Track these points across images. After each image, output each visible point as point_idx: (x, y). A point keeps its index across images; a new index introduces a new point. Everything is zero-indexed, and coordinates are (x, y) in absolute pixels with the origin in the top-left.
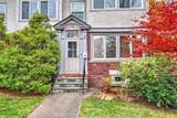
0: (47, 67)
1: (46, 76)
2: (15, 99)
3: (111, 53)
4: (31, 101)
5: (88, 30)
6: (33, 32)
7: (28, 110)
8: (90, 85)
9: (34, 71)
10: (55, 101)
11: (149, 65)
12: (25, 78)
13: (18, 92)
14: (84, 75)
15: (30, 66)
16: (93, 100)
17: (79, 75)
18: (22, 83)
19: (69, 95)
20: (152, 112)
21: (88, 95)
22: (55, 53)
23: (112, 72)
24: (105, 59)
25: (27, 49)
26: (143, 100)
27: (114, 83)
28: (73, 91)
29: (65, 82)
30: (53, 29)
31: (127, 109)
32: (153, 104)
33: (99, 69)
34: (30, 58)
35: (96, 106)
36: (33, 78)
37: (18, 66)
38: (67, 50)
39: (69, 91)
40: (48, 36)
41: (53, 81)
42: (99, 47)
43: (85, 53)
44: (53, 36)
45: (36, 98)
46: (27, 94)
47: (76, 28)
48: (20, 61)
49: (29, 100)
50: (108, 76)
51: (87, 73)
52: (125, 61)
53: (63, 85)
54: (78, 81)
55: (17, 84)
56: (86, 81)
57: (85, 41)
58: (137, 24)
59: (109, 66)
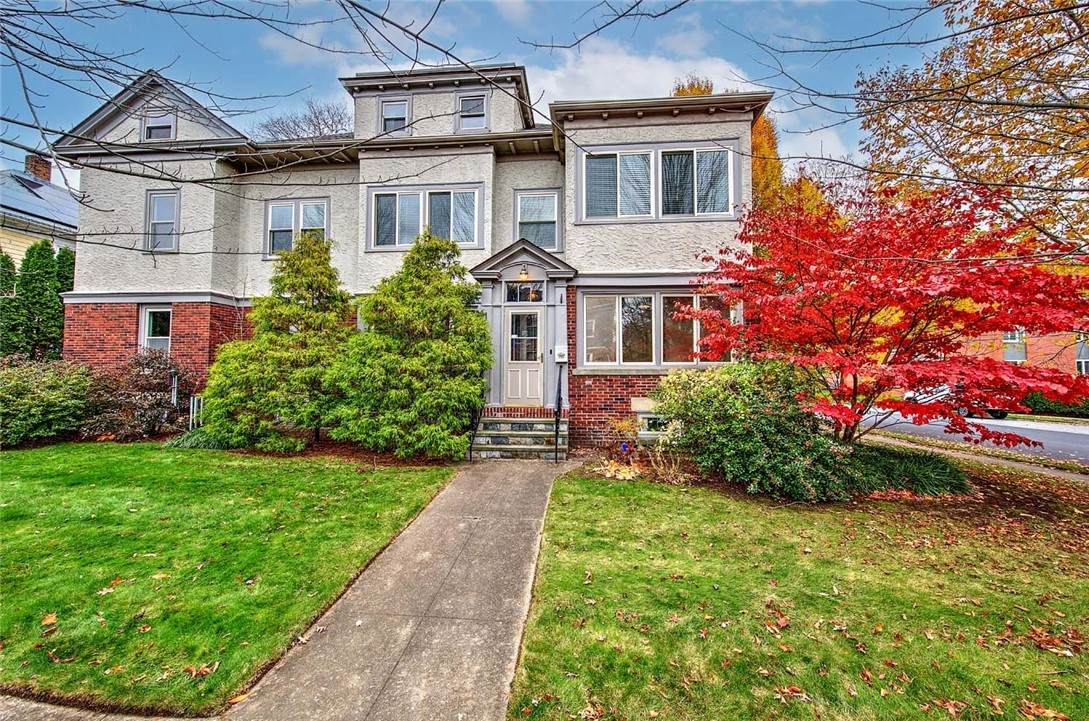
0: (459, 386)
1: (456, 412)
2: (381, 471)
3: (637, 342)
4: (426, 476)
5: (571, 282)
6: (419, 291)
7: (425, 496)
8: (577, 438)
9: (426, 399)
10: (484, 478)
11: (734, 387)
12: (404, 416)
13: (384, 453)
14: (558, 413)
15: (417, 384)
16: (582, 476)
17: (543, 412)
18: (395, 430)
19: (517, 466)
20: (732, 505)
21: (569, 466)
22: (481, 350)
23: (639, 404)
24: (619, 366)
25: (407, 337)
26: (713, 479)
27: (645, 434)
28: (529, 454)
29: (505, 430)
30: (470, 279)
31: (669, 498)
32: (736, 488)
33: (602, 394)
34: (415, 363)
35: (589, 491)
36: (423, 417)
37: (387, 385)
38: (509, 337)
39: (515, 455)
40: (457, 301)
41: (473, 427)
42: (606, 334)
43: (562, 349)
44: (470, 299)
45: (432, 470)
46: (404, 461)
47: (535, 274)
48: (389, 371)
49: (417, 475)
50: (627, 413)
51: (566, 405)
52: (675, 371)
53: (497, 439)
54: (540, 429)
55: (386, 431)
56: (564, 428)
57: (562, 311)
58: (711, 267)
59: (629, 385)
